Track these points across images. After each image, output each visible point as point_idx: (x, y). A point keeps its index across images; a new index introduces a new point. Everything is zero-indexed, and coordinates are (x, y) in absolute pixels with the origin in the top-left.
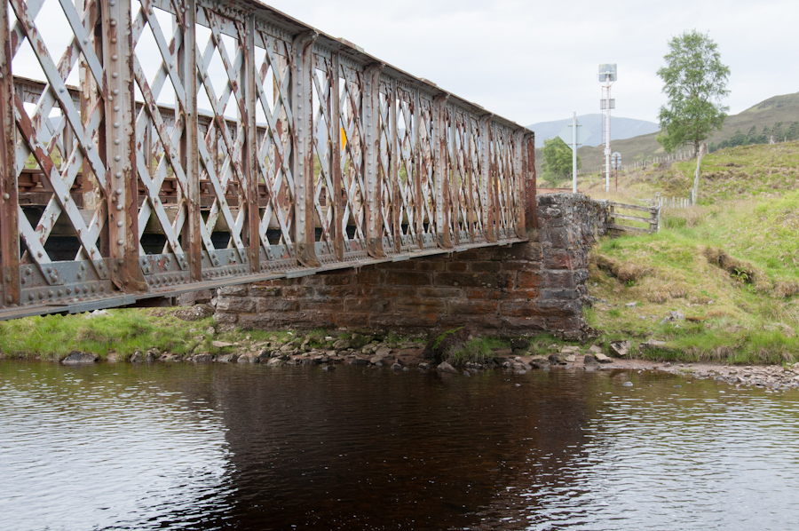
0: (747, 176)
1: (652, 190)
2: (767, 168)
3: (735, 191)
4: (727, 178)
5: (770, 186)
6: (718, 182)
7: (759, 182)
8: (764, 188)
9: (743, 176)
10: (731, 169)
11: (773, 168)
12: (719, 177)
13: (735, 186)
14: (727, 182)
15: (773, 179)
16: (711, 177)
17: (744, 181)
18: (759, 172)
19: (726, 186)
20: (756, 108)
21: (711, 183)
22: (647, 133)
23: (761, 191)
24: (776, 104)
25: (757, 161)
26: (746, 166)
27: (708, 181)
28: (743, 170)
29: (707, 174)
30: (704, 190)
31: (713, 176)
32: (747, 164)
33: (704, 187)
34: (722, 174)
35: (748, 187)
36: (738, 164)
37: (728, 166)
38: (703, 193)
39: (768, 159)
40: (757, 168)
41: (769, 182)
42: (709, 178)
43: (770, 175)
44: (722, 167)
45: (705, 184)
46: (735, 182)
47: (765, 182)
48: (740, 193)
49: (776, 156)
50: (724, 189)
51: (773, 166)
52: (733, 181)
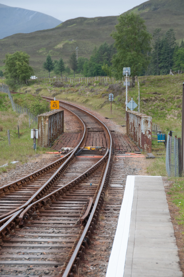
0: (164, 100)
1: (117, 108)
2: (174, 95)
3: (159, 109)
4: (154, 101)
5: (176, 106)
6: (150, 104)
7: (170, 103)
8: (173, 107)
9: (162, 100)
10: (156, 96)
11: (177, 96)
12: (150, 101)
13: (159, 106)
14: (154, 103)
15: (178, 102)
16: (146, 101)
17: (163, 103)
18: (170, 98)
19: (154, 106)
20: (137, 9)
21: (146, 104)
22: (46, 28)
23: (172, 109)
24: (153, 7)
25: (169, 91)
26: (164, 94)
27: (145, 103)
28: (162, 96)
29: (144, 99)
30: (143, 108)
31: (147, 100)
32: (164, 93)
33: (143, 106)
34: (152, 99)
35: (165, 107)
36: (159, 93)
37: (154, 94)
38: (143, 109)
39: (174, 90)
40: (169, 96)
41: (176, 104)
42: (145, 101)
43: (176, 100)
44: (151, 95)
45: (143, 104)
46: (159, 104)
47: (174, 104)
48: (161, 110)
49: (178, 88)
50: (153, 107)
51: (177, 94)
52: (157, 103)
